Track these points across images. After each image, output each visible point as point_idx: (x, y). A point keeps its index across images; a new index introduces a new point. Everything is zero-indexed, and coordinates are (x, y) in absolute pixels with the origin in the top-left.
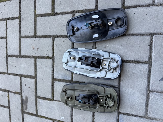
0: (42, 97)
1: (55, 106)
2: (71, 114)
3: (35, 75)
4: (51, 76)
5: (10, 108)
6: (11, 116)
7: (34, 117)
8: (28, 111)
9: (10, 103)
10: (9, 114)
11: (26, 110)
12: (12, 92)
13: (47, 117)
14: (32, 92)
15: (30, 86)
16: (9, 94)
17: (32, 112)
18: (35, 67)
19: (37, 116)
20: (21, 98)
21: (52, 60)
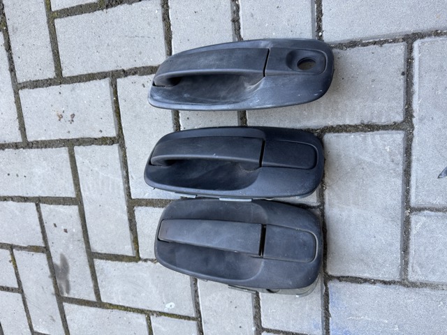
0: (105, 254)
1: (145, 275)
2: (194, 292)
3: (77, 195)
4: (122, 193)
5: (23, 291)
6: (30, 313)
7: (93, 310)
8: (74, 294)
9: (22, 279)
10: (23, 307)
11: (68, 292)
12: (21, 248)
13: (127, 307)
14: (76, 243)
15: (68, 228)
16: (12, 254)
17: (86, 298)
18: (72, 171)
19: (100, 307)
20: (49, 263)
21: (120, 146)
